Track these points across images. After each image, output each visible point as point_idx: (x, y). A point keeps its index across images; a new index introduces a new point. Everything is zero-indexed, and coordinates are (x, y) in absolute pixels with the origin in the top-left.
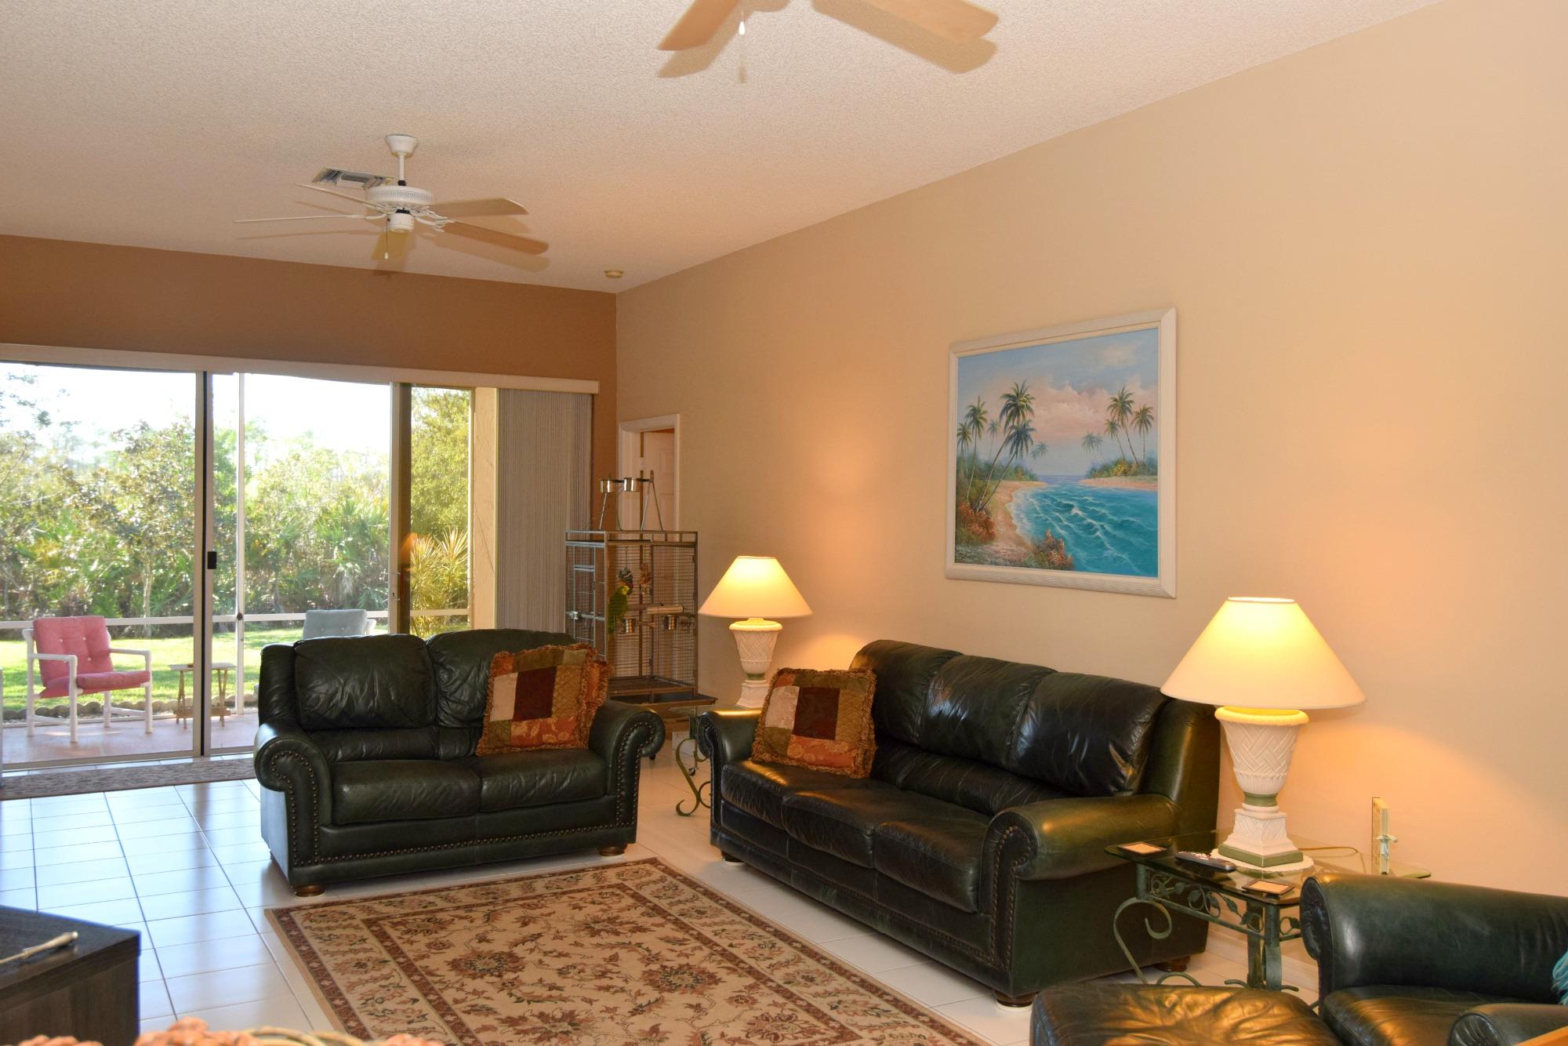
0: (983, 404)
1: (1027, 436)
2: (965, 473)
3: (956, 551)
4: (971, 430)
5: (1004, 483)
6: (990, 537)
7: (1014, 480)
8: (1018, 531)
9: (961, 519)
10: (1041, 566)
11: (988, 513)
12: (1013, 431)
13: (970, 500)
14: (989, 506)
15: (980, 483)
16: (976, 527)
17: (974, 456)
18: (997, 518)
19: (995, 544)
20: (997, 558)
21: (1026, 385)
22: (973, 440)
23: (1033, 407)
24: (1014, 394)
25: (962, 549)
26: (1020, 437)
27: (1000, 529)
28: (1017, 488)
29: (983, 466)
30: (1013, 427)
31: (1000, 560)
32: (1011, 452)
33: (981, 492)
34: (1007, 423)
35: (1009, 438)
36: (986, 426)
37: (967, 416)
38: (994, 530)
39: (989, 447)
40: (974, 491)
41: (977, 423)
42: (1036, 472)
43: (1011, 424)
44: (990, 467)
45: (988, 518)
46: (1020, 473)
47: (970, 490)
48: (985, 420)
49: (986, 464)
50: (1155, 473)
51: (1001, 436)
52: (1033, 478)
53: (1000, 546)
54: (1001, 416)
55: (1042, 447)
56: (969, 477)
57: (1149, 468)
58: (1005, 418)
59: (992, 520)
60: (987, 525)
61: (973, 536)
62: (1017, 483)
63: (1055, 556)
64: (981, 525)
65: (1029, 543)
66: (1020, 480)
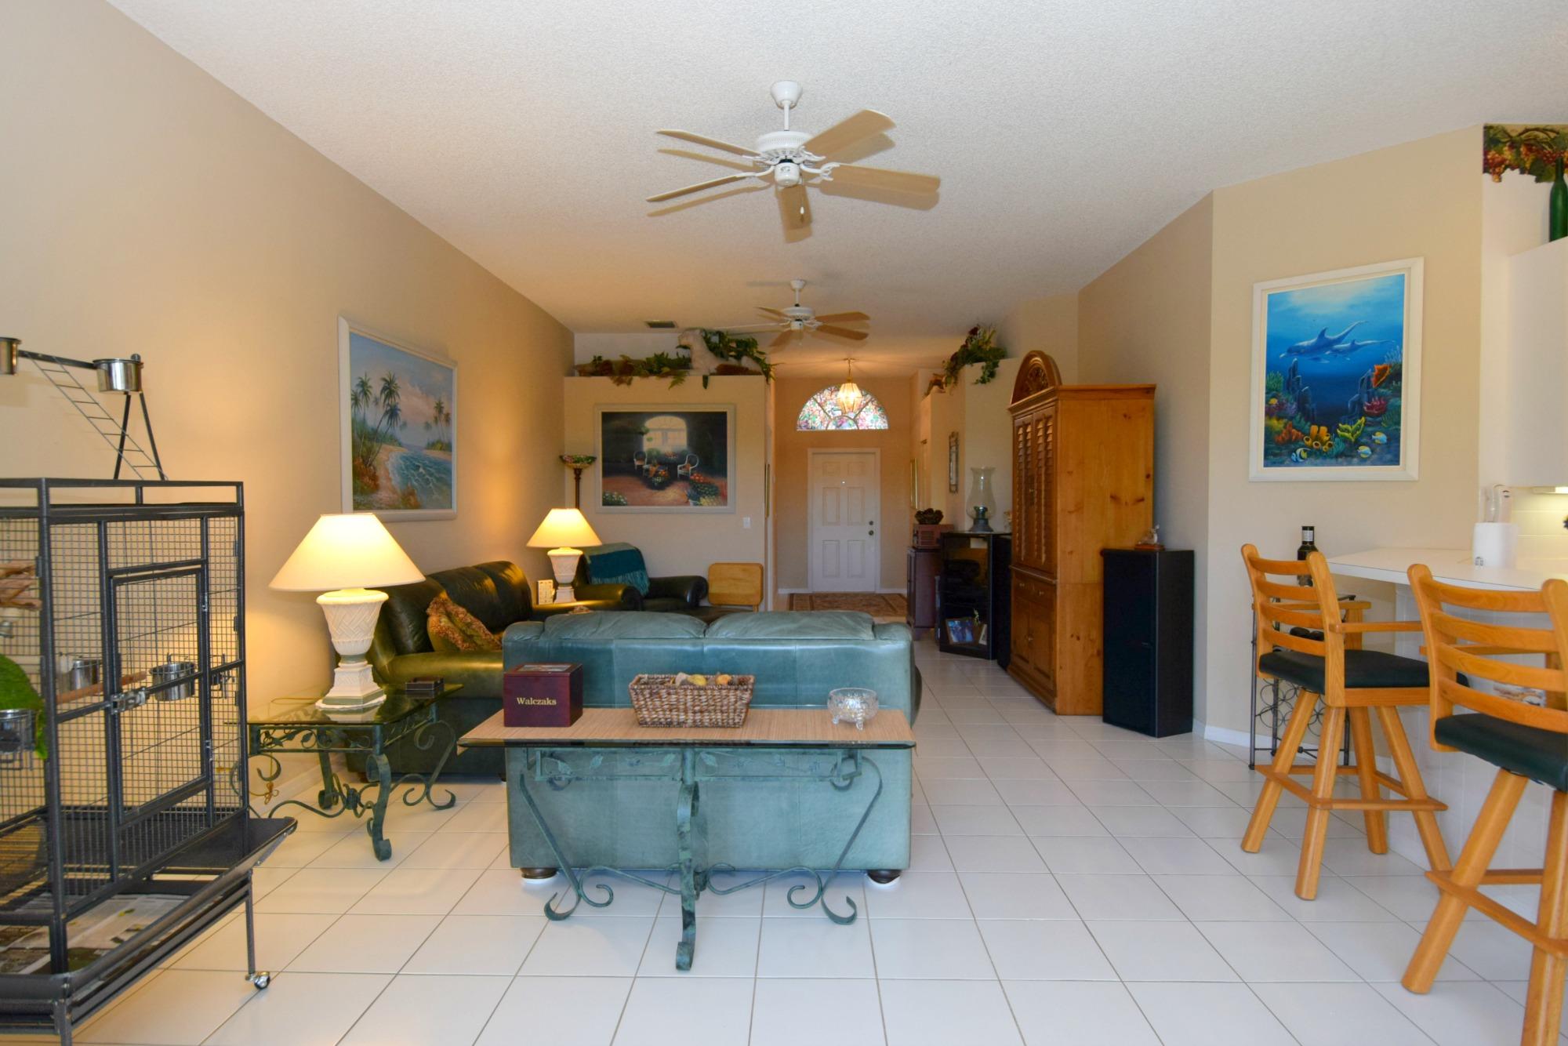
0: (369, 380)
1: (397, 415)
2: (358, 434)
3: (354, 500)
4: (361, 398)
5: (384, 446)
6: (376, 488)
7: (390, 445)
8: (393, 483)
9: (357, 474)
10: (406, 508)
11: (374, 468)
12: (389, 408)
13: (362, 457)
14: (375, 463)
15: (368, 444)
16: (367, 479)
17: (364, 421)
18: (380, 473)
19: (379, 493)
20: (381, 504)
21: (396, 376)
22: (363, 406)
23: (399, 393)
24: (388, 379)
25: (360, 498)
26: (392, 413)
27: (382, 481)
28: (391, 451)
29: (370, 430)
30: (388, 404)
31: (383, 506)
32: (388, 423)
33: (370, 451)
34: (385, 401)
35: (387, 412)
36: (372, 399)
37: (358, 385)
38: (378, 482)
39: (374, 416)
40: (365, 449)
41: (365, 393)
42: (403, 440)
43: (387, 402)
44: (375, 432)
45: (375, 473)
46: (393, 440)
47: (363, 450)
48: (370, 393)
49: (373, 429)
50: (451, 451)
51: (381, 411)
52: (400, 445)
53: (383, 495)
54: (381, 394)
55: (405, 424)
56: (361, 438)
57: (447, 447)
58: (383, 397)
59: (377, 474)
60: (374, 478)
61: (366, 487)
62: (391, 447)
63: (412, 501)
64: (370, 479)
65: (399, 491)
66: (394, 445)
